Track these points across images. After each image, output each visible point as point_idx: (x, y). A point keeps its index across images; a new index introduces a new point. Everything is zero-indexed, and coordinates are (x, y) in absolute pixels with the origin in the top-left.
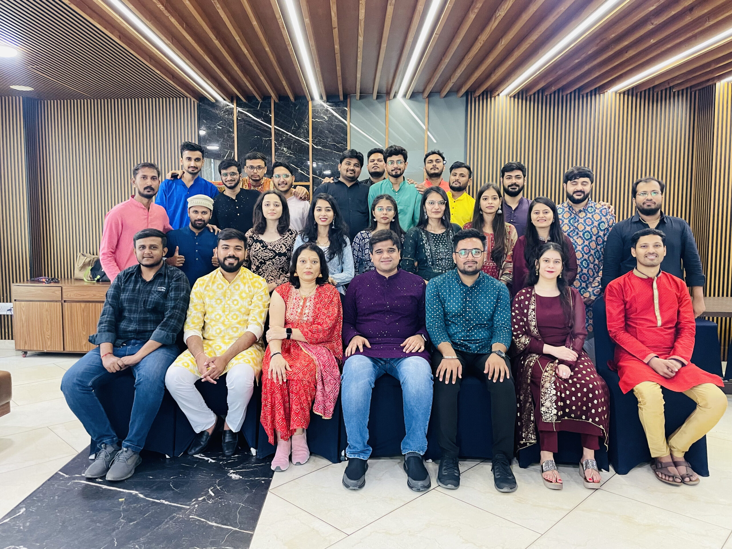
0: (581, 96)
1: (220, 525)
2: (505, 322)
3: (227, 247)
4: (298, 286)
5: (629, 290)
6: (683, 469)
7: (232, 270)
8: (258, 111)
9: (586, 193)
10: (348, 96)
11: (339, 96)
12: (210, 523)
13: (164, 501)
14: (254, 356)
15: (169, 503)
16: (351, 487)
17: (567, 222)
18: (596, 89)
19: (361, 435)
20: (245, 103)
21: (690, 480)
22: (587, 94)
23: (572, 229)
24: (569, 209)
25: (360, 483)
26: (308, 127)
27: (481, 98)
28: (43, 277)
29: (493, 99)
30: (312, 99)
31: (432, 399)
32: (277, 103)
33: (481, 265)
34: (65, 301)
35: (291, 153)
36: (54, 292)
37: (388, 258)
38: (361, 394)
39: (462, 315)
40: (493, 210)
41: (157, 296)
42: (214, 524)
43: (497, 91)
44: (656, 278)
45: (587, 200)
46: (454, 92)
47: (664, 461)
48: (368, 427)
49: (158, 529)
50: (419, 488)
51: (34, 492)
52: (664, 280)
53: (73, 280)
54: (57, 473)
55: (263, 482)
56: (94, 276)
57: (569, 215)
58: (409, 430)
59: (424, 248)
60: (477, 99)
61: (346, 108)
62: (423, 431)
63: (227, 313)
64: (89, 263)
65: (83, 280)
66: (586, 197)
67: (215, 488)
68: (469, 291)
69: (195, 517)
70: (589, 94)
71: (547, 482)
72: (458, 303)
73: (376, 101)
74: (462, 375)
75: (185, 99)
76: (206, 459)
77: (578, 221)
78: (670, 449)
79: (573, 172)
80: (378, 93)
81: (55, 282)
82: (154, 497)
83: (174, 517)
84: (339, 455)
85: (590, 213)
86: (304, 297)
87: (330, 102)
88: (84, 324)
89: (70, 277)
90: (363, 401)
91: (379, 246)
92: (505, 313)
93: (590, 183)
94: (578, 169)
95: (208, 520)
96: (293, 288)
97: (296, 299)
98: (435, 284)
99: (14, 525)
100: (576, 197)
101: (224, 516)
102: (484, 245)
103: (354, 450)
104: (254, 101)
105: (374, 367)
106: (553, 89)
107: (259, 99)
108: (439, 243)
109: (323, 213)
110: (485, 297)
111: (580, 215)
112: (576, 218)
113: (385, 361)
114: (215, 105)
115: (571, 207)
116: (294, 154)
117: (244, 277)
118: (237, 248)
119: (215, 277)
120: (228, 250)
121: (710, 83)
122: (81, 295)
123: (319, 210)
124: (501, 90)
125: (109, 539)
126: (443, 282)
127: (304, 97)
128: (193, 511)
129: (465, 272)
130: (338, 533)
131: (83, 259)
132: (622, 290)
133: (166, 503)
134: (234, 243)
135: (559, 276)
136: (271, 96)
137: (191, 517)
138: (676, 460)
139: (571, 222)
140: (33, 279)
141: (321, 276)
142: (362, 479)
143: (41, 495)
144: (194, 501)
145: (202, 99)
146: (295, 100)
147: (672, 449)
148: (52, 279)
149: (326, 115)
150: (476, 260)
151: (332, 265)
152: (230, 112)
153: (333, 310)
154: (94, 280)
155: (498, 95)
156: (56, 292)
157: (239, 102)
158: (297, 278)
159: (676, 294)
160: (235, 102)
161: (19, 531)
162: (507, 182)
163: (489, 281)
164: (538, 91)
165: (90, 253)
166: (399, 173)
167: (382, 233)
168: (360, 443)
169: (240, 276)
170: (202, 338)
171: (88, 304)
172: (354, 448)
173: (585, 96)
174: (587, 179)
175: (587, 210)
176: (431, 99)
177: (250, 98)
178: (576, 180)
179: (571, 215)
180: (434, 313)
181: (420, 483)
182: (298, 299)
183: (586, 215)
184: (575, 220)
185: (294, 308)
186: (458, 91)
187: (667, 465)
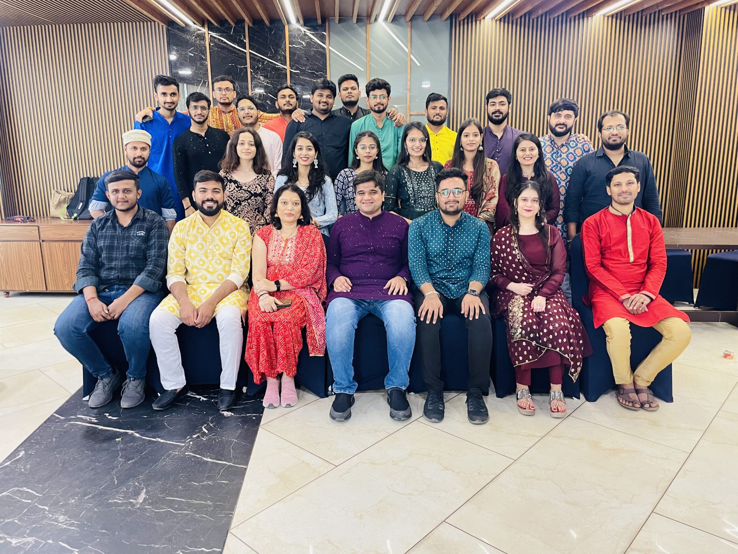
0: (568, 20)
1: (215, 461)
2: (484, 260)
3: (204, 190)
4: (280, 228)
5: (605, 227)
6: (644, 397)
7: (211, 213)
8: (232, 35)
9: (568, 127)
10: (327, 19)
11: (316, 19)
12: (205, 459)
13: (159, 440)
14: (240, 297)
15: (165, 441)
16: (337, 419)
17: (550, 157)
18: (584, 13)
19: (346, 372)
20: (217, 27)
21: (650, 406)
22: (575, 17)
23: (554, 164)
24: (551, 143)
25: (345, 414)
26: (285, 53)
27: (466, 21)
28: (18, 216)
29: (478, 22)
30: (289, 22)
31: (414, 340)
32: (251, 27)
33: (463, 204)
34: (43, 241)
35: (268, 83)
36: (30, 232)
37: (369, 200)
38: (345, 335)
39: (444, 255)
40: (474, 147)
41: (138, 241)
42: (209, 460)
43: (482, 14)
44: (630, 215)
45: (569, 134)
46: (438, 15)
47: (626, 388)
48: (353, 365)
49: (155, 466)
50: (401, 417)
51: (32, 434)
52: (638, 217)
53: (49, 218)
54: (52, 415)
55: (254, 418)
56: (70, 214)
57: (551, 149)
58: (392, 368)
59: (407, 186)
60: (462, 22)
61: (324, 33)
62: (405, 369)
63: (210, 258)
64: (64, 201)
65: (59, 218)
66: (569, 130)
67: (208, 425)
68: (451, 231)
69: (191, 454)
70: (577, 18)
71: (520, 409)
72: (440, 242)
73: (356, 25)
74: (443, 315)
75: (153, 23)
76: (198, 397)
77: (561, 156)
78: (634, 378)
79: (558, 103)
80: (358, 16)
81: (31, 221)
82: (149, 436)
83: (171, 454)
84: (326, 390)
85: (572, 148)
86: (285, 239)
87: (307, 26)
88: (64, 263)
89: (46, 215)
90: (347, 342)
91: (361, 187)
92: (484, 252)
93: (574, 116)
94: (564, 101)
95: (204, 456)
96: (275, 231)
97: (277, 241)
98: (418, 224)
99: (15, 468)
100: (558, 130)
101: (218, 451)
102: (466, 184)
103: (340, 386)
104: (227, 25)
105: (357, 309)
106: (540, 12)
107: (232, 24)
108: (421, 181)
109: (304, 152)
110: (467, 237)
111: (562, 149)
112: (558, 153)
113: (369, 303)
114: (184, 29)
115: (553, 141)
116: (271, 84)
117: (225, 221)
118: (215, 190)
119: (195, 221)
120: (206, 194)
121: (699, 7)
122: (60, 235)
123: (300, 149)
124: (486, 13)
125: (108, 478)
126: (426, 222)
127: (280, 21)
128: (188, 448)
129: (447, 212)
130: (327, 464)
131: (57, 197)
132: (598, 226)
133: (162, 441)
134: (212, 185)
135: (537, 214)
136: (244, 20)
137: (186, 453)
138: (638, 388)
139: (554, 157)
140: (8, 218)
141: (302, 217)
142: (347, 412)
143: (39, 438)
144: (189, 438)
145: (170, 23)
146: (270, 24)
147: (636, 378)
148: (28, 218)
149: (303, 41)
150: (457, 199)
151: (314, 206)
152: (202, 37)
153: (316, 249)
154: (71, 218)
155: (484, 18)
156: (33, 232)
157: (210, 25)
158: (278, 219)
159: (649, 231)
160: (206, 26)
161: (21, 473)
162: (491, 109)
163: (470, 221)
164: (525, 15)
165: (64, 190)
166: (382, 108)
167: (365, 174)
168: (345, 380)
169: (220, 220)
170: (185, 283)
171: (67, 243)
172: (341, 384)
173: (573, 19)
174: (571, 113)
175: (569, 144)
176: (414, 22)
177: (222, 21)
178: (560, 112)
179: (553, 149)
180: (417, 253)
181: (401, 413)
182: (279, 241)
183: (568, 150)
184: (557, 155)
185: (275, 250)
186: (442, 14)
187: (629, 391)
